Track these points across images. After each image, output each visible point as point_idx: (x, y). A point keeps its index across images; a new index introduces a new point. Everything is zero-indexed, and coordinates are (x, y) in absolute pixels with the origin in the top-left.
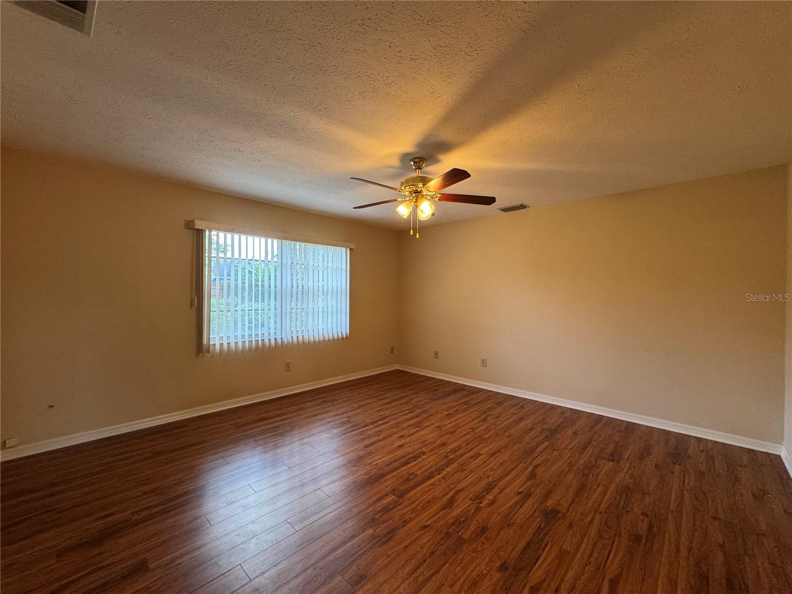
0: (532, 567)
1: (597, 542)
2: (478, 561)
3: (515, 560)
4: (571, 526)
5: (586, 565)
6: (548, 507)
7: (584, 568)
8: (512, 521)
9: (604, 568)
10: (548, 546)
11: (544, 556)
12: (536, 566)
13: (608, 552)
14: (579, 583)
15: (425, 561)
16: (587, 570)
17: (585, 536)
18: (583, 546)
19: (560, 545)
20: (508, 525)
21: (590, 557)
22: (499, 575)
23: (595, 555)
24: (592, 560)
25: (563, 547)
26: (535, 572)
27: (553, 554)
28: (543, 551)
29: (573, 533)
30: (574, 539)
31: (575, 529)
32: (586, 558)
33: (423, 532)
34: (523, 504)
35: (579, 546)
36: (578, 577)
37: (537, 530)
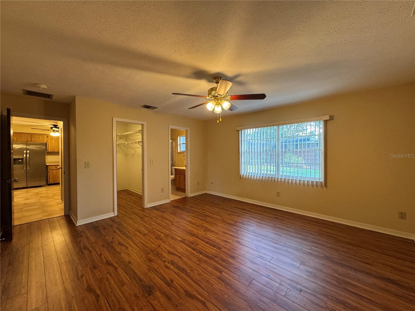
0: (124, 271)
1: (119, 303)
2: (137, 256)
3: (130, 267)
4: (136, 296)
5: (112, 290)
6: (156, 291)
7: (111, 289)
8: (151, 271)
9: (105, 297)
10: (130, 280)
11: (127, 277)
12: (123, 272)
13: (111, 305)
14: (107, 283)
15: (144, 245)
16: (110, 289)
17: (126, 300)
18: (121, 295)
19: (128, 285)
20: (149, 269)
21: (114, 294)
22: (128, 260)
23: (114, 298)
24: (112, 294)
25: (126, 286)
26: (122, 271)
27: (125, 280)
28: (129, 277)
29: (131, 295)
30: (127, 293)
31: (133, 298)
32: (115, 293)
33: (158, 246)
34: (162, 280)
35: (123, 293)
36: (110, 284)
37: (141, 279)
